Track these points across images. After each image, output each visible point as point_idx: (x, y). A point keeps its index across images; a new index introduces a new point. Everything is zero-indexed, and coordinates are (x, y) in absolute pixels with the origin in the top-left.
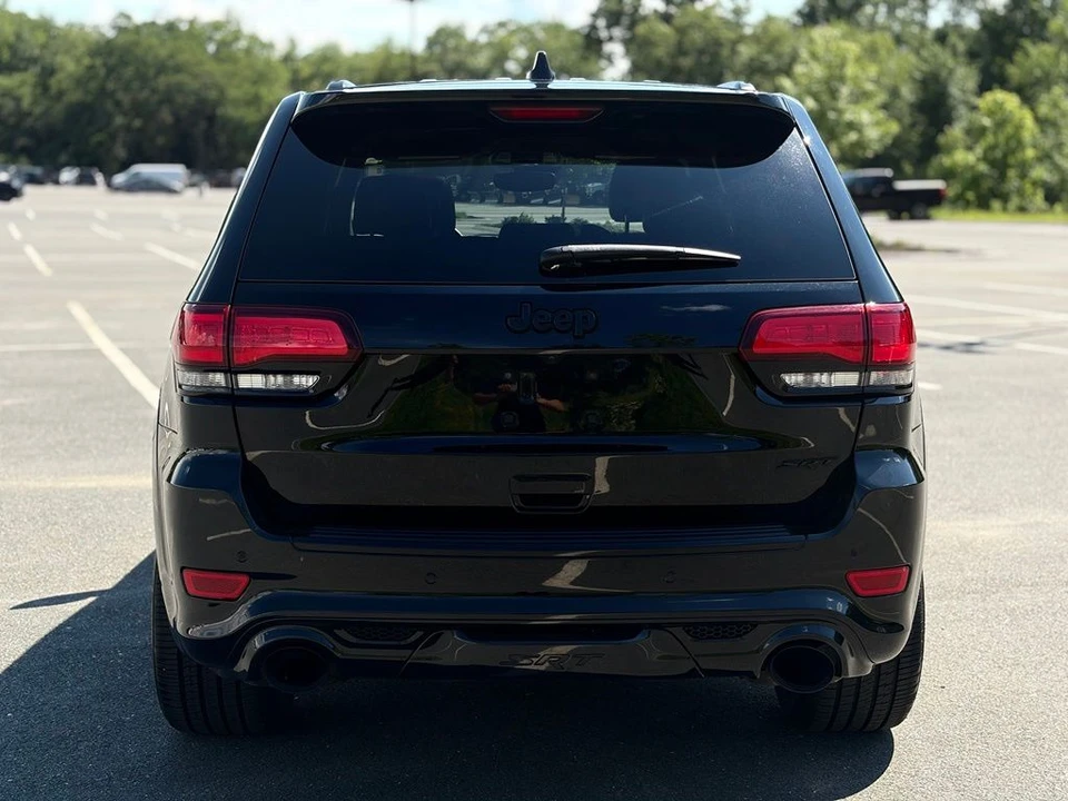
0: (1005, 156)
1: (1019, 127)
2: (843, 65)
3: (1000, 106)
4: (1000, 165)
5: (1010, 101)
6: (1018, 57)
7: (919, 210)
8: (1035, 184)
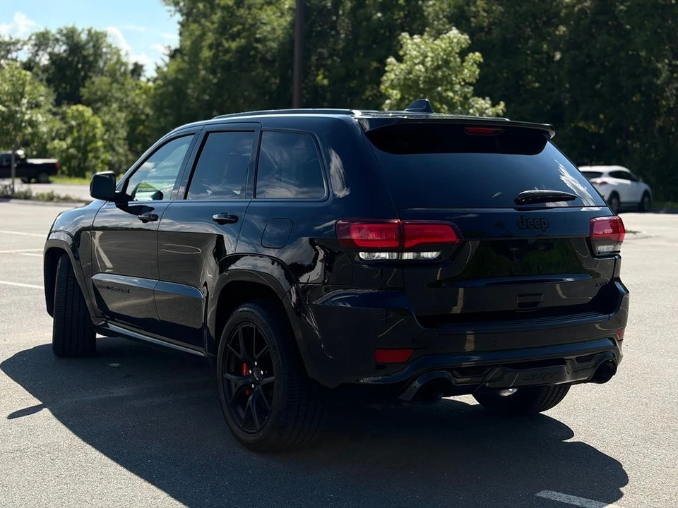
0: (86, 145)
1: (94, 127)
2: (23, 85)
3: (81, 114)
4: (84, 151)
5: (88, 112)
6: (87, 83)
7: (42, 177)
8: (103, 162)
